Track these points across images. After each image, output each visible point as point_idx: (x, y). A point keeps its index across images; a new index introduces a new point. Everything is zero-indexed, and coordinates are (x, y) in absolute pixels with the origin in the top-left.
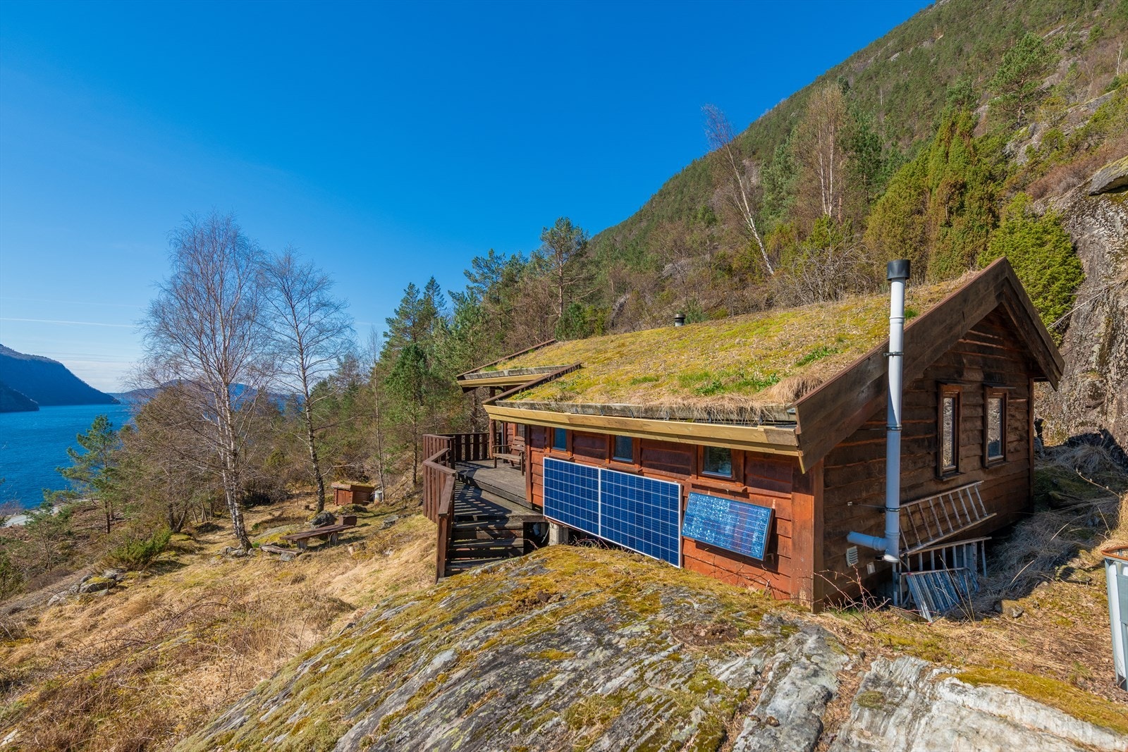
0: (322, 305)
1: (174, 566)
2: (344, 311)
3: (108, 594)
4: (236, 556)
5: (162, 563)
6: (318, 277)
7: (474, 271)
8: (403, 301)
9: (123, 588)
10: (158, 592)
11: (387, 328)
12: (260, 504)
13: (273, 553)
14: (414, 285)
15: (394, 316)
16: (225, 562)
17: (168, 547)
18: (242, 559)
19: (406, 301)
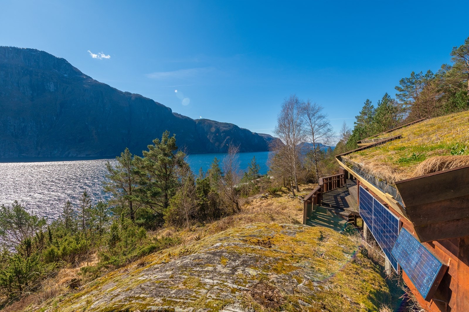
0: (320, 117)
1: (280, 196)
2: (326, 118)
3: (265, 199)
4: (291, 197)
5: (278, 195)
6: (317, 108)
7: (401, 86)
8: (363, 108)
9: (268, 199)
10: (273, 202)
11: (356, 120)
12: (311, 183)
13: (300, 199)
14: (369, 100)
15: (359, 115)
16: (289, 198)
17: (280, 190)
18: (293, 199)
19: (365, 108)
